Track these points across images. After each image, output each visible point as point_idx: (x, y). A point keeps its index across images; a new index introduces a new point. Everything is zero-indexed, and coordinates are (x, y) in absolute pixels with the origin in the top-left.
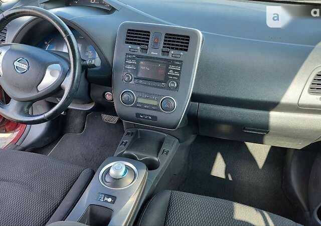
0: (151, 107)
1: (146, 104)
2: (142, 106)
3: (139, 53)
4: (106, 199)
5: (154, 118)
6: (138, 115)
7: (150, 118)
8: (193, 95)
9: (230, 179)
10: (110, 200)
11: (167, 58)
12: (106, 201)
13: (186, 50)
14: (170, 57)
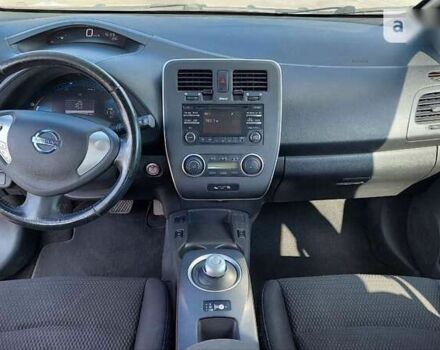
0: (230, 173)
1: (222, 170)
2: (217, 173)
3: (202, 100)
4: (216, 307)
5: (235, 187)
6: (210, 186)
7: (229, 187)
8: (282, 147)
9: (307, 255)
10: (221, 307)
11: (243, 102)
12: (218, 309)
13: (266, 89)
14: (246, 101)
